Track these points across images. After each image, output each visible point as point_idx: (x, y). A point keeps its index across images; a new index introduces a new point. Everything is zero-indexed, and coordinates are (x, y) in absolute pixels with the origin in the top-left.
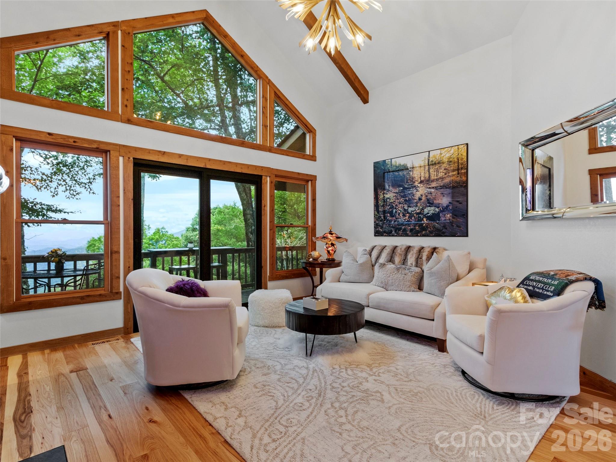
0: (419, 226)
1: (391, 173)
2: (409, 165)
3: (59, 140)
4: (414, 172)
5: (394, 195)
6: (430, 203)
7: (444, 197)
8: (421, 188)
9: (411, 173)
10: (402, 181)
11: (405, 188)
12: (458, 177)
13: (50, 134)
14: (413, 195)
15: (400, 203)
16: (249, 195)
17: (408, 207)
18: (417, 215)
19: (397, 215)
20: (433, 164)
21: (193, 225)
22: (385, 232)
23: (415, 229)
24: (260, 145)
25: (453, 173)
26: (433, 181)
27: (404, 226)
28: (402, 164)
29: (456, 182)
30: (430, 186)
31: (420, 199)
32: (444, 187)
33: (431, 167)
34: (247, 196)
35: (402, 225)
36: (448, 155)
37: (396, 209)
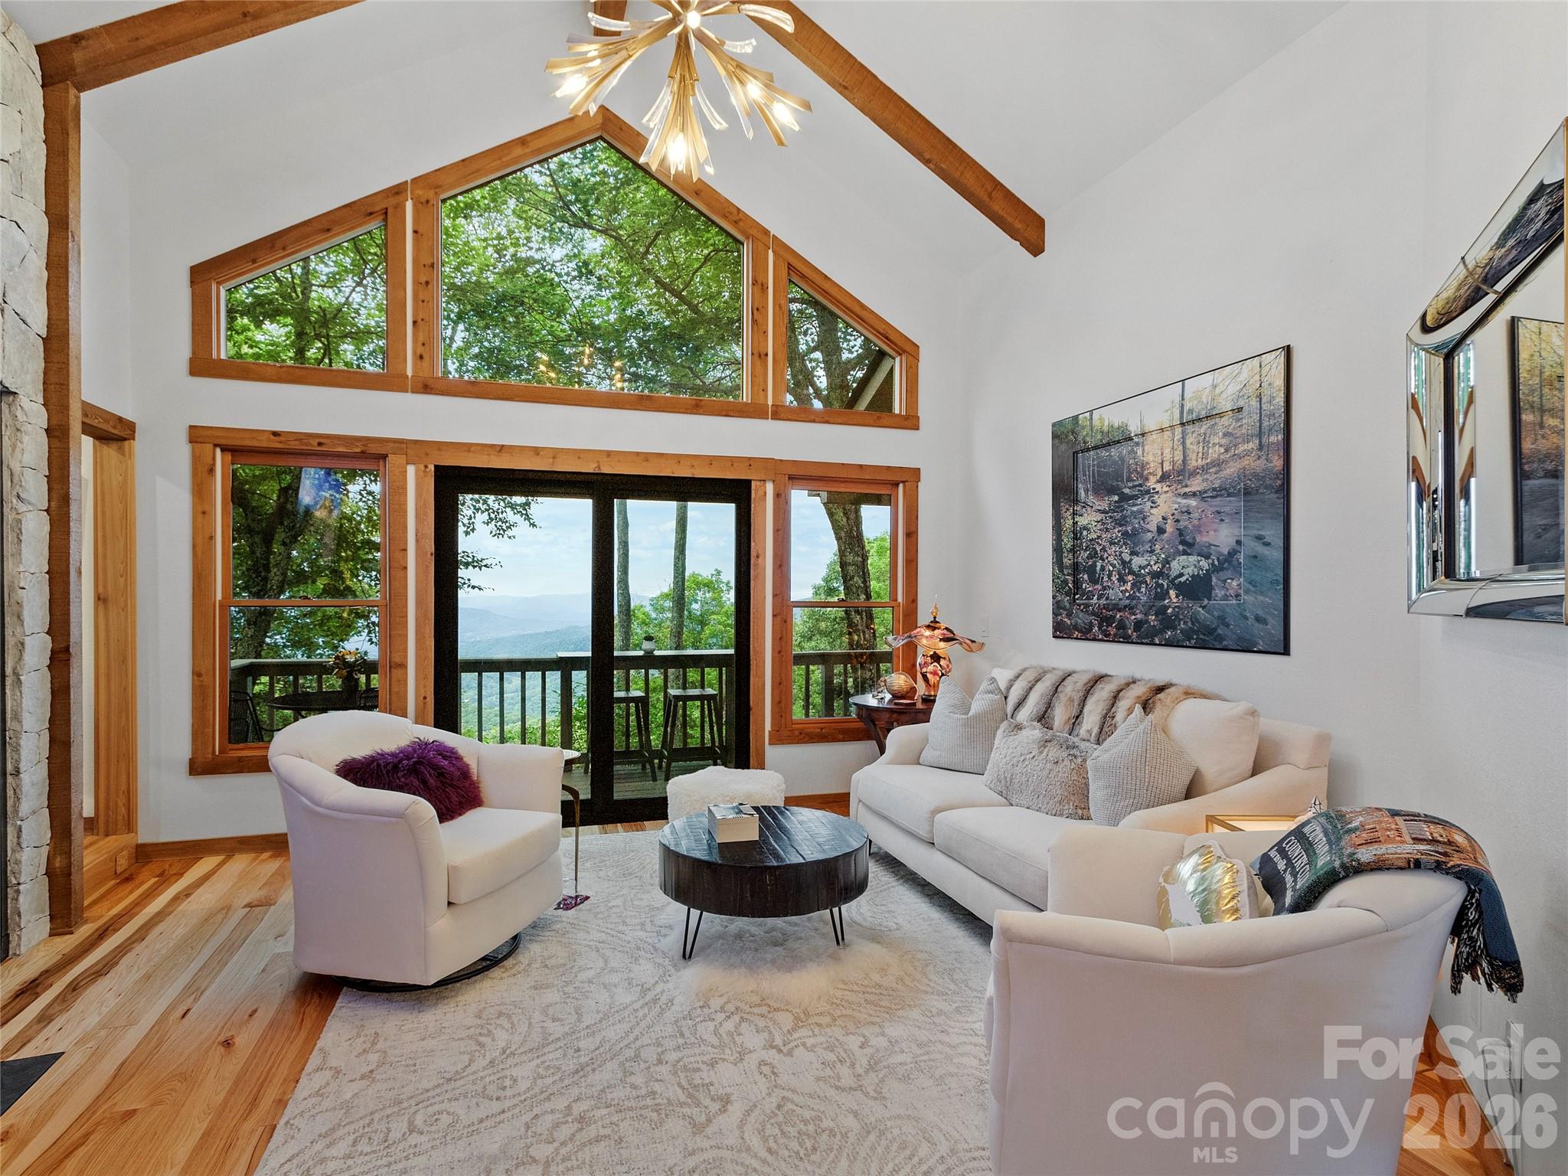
0: (1156, 615)
1: (1092, 453)
2: (1134, 428)
3: (292, 443)
4: (1146, 448)
5: (1099, 517)
6: (1186, 544)
7: (1224, 525)
8: (1163, 496)
9: (1140, 452)
10: (1118, 476)
11: (1124, 498)
12: (1259, 458)
13: (275, 434)
14: (1144, 519)
15: (1112, 543)
16: (852, 516)
17: (1133, 553)
18: (1152, 578)
19: (1106, 579)
20: (1193, 422)
21: (827, 580)
22: (1076, 627)
23: (1147, 621)
24: (746, 404)
25: (1246, 447)
26: (1193, 474)
27: (1120, 610)
28: (1116, 425)
29: (1256, 475)
30: (1187, 490)
31: (1161, 531)
32: (1222, 491)
33: (1189, 428)
34: (848, 519)
35: (1117, 608)
36: (1233, 389)
37: (1103, 560)
